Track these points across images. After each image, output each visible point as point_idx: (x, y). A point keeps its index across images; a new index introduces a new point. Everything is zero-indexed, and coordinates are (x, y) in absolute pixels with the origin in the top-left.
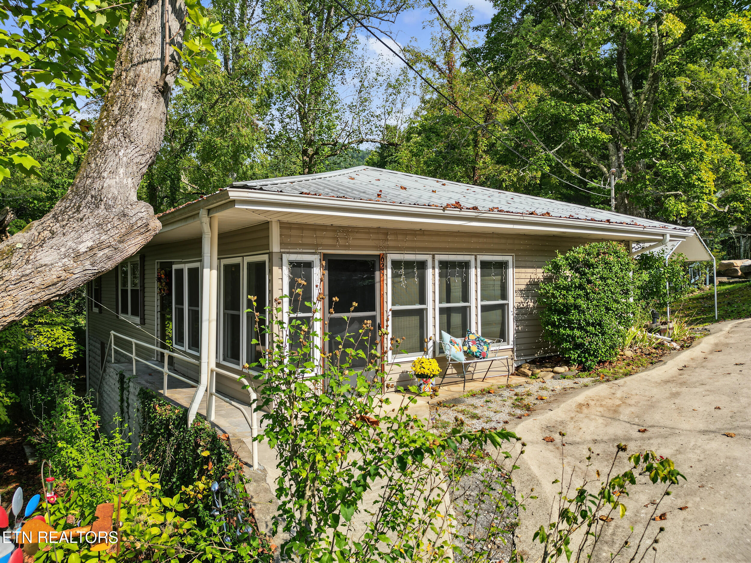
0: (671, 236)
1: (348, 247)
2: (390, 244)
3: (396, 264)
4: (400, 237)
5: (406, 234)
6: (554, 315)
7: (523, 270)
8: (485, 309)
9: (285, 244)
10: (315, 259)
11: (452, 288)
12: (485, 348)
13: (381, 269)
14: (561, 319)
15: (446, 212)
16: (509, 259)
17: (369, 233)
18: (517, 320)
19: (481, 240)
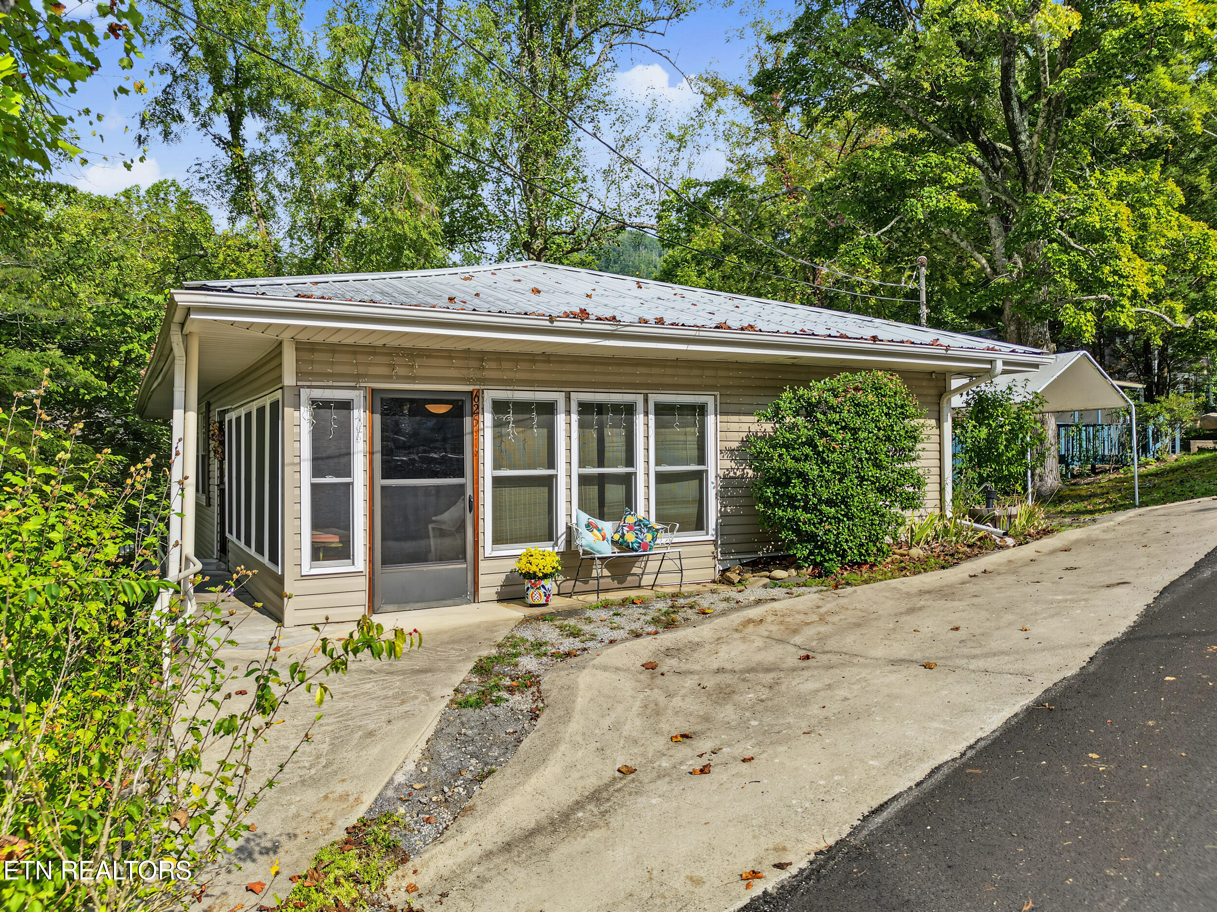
0: (1005, 363)
1: (413, 379)
2: (487, 374)
3: (499, 407)
4: (506, 365)
5: (517, 361)
6: (768, 487)
7: (735, 418)
8: (661, 478)
9: (303, 373)
10: (356, 396)
11: (606, 445)
12: (649, 537)
13: (475, 413)
14: (777, 493)
15: (556, 324)
16: (709, 400)
17: (450, 358)
18: (722, 496)
19: (655, 371)
